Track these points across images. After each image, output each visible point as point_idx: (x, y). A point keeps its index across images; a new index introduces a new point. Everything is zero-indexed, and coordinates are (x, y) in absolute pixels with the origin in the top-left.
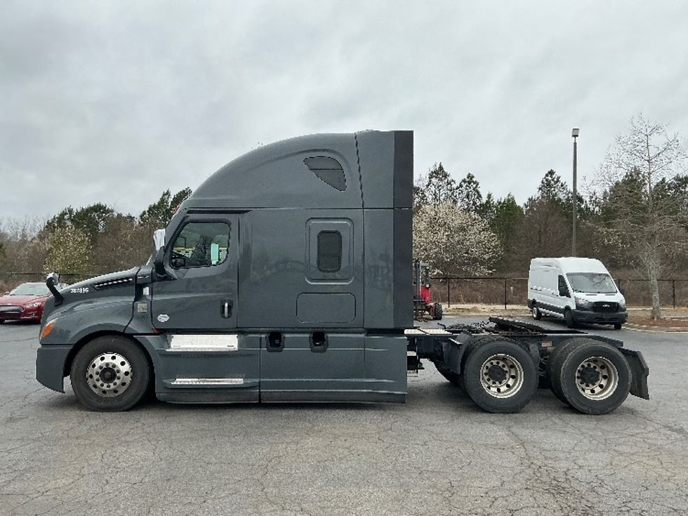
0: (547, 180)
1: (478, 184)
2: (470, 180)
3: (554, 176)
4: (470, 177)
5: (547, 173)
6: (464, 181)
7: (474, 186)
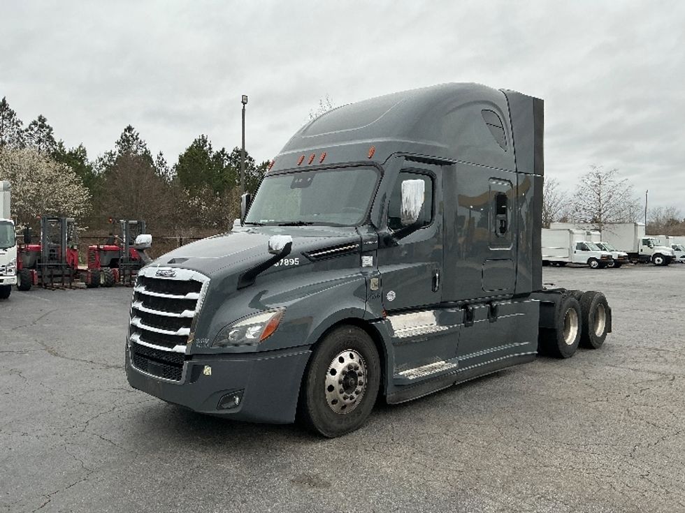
0: (126, 135)
1: (51, 130)
2: (41, 123)
3: (133, 132)
4: (42, 119)
5: (126, 127)
6: (35, 123)
7: (48, 130)
